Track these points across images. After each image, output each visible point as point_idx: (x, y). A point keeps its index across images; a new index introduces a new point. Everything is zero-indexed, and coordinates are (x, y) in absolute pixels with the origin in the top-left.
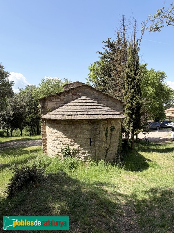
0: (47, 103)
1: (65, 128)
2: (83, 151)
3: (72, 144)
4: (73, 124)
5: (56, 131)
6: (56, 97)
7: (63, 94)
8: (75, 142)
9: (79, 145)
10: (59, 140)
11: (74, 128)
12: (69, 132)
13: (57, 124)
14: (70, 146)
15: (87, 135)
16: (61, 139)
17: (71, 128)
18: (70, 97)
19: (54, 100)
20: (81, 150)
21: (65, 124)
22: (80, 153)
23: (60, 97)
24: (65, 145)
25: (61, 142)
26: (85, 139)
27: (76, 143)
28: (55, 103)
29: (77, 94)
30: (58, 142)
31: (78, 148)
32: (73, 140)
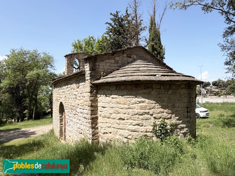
0: (98, 63)
1: (159, 94)
2: (181, 125)
3: (169, 116)
4: (170, 88)
5: (143, 99)
6: (110, 57)
7: (117, 53)
8: (172, 114)
9: (177, 118)
10: (149, 113)
11: (170, 94)
12: (166, 99)
13: (145, 89)
14: (166, 120)
15: (185, 103)
16: (151, 112)
17: (168, 94)
18: (126, 59)
19: (108, 61)
20: (179, 124)
21: (158, 89)
22: (178, 128)
23: (113, 57)
24: (159, 119)
25: (152, 115)
26: (183, 109)
27: (174, 115)
28: (108, 64)
29: (132, 56)
30: (146, 116)
31: (176, 122)
32: (170, 111)
